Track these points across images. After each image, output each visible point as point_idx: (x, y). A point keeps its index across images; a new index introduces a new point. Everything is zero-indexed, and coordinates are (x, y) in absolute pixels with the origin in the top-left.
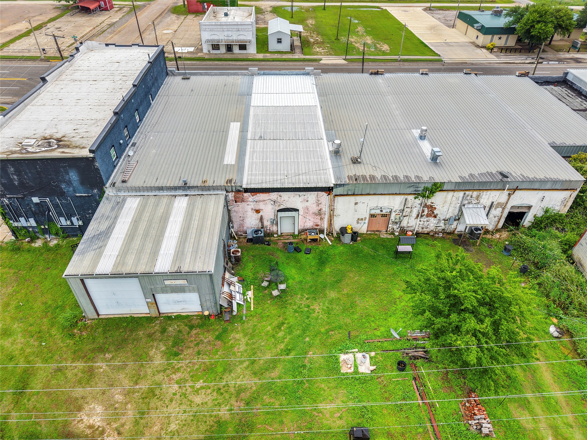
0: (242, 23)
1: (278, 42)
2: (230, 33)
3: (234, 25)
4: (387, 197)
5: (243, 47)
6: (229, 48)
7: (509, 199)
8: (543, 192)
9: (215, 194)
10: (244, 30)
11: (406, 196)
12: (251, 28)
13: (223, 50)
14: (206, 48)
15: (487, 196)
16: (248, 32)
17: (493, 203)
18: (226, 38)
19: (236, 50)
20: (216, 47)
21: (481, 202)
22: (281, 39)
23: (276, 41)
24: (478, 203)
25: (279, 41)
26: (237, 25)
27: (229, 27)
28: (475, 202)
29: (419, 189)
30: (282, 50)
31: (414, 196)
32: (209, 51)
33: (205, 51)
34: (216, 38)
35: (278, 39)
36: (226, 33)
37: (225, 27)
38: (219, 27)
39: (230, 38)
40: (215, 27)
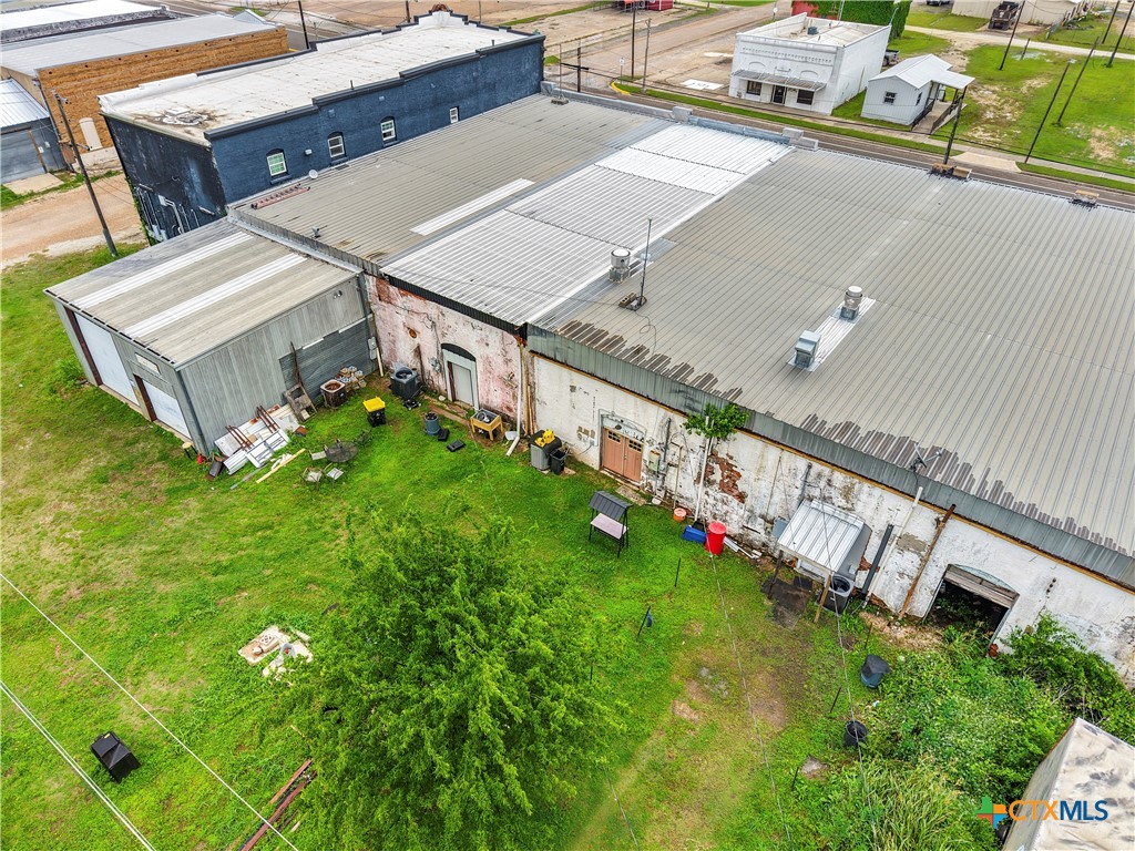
0: (816, 47)
1: (886, 100)
2: (787, 64)
3: (801, 49)
4: (631, 398)
5: (806, 97)
6: (779, 94)
7: (936, 537)
8: (1052, 563)
9: (343, 269)
10: (817, 62)
11: (671, 414)
12: (833, 59)
13: (766, 96)
14: (736, 87)
15: (874, 502)
16: (824, 68)
17: (890, 528)
18: (777, 73)
19: (791, 101)
20: (754, 87)
21: (859, 508)
22: (893, 95)
23: (883, 96)
24: (849, 510)
25: (890, 98)
26: (806, 49)
27: (789, 51)
28: (840, 504)
29: (696, 406)
30: (891, 120)
31: (686, 421)
32: (739, 94)
33: (732, 92)
34: (759, 69)
35: (888, 94)
36: (780, 63)
37: (781, 50)
38: (770, 49)
39: (786, 75)
40: (763, 48)
